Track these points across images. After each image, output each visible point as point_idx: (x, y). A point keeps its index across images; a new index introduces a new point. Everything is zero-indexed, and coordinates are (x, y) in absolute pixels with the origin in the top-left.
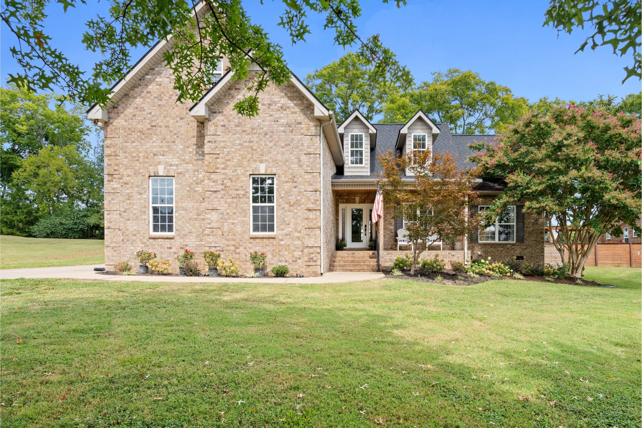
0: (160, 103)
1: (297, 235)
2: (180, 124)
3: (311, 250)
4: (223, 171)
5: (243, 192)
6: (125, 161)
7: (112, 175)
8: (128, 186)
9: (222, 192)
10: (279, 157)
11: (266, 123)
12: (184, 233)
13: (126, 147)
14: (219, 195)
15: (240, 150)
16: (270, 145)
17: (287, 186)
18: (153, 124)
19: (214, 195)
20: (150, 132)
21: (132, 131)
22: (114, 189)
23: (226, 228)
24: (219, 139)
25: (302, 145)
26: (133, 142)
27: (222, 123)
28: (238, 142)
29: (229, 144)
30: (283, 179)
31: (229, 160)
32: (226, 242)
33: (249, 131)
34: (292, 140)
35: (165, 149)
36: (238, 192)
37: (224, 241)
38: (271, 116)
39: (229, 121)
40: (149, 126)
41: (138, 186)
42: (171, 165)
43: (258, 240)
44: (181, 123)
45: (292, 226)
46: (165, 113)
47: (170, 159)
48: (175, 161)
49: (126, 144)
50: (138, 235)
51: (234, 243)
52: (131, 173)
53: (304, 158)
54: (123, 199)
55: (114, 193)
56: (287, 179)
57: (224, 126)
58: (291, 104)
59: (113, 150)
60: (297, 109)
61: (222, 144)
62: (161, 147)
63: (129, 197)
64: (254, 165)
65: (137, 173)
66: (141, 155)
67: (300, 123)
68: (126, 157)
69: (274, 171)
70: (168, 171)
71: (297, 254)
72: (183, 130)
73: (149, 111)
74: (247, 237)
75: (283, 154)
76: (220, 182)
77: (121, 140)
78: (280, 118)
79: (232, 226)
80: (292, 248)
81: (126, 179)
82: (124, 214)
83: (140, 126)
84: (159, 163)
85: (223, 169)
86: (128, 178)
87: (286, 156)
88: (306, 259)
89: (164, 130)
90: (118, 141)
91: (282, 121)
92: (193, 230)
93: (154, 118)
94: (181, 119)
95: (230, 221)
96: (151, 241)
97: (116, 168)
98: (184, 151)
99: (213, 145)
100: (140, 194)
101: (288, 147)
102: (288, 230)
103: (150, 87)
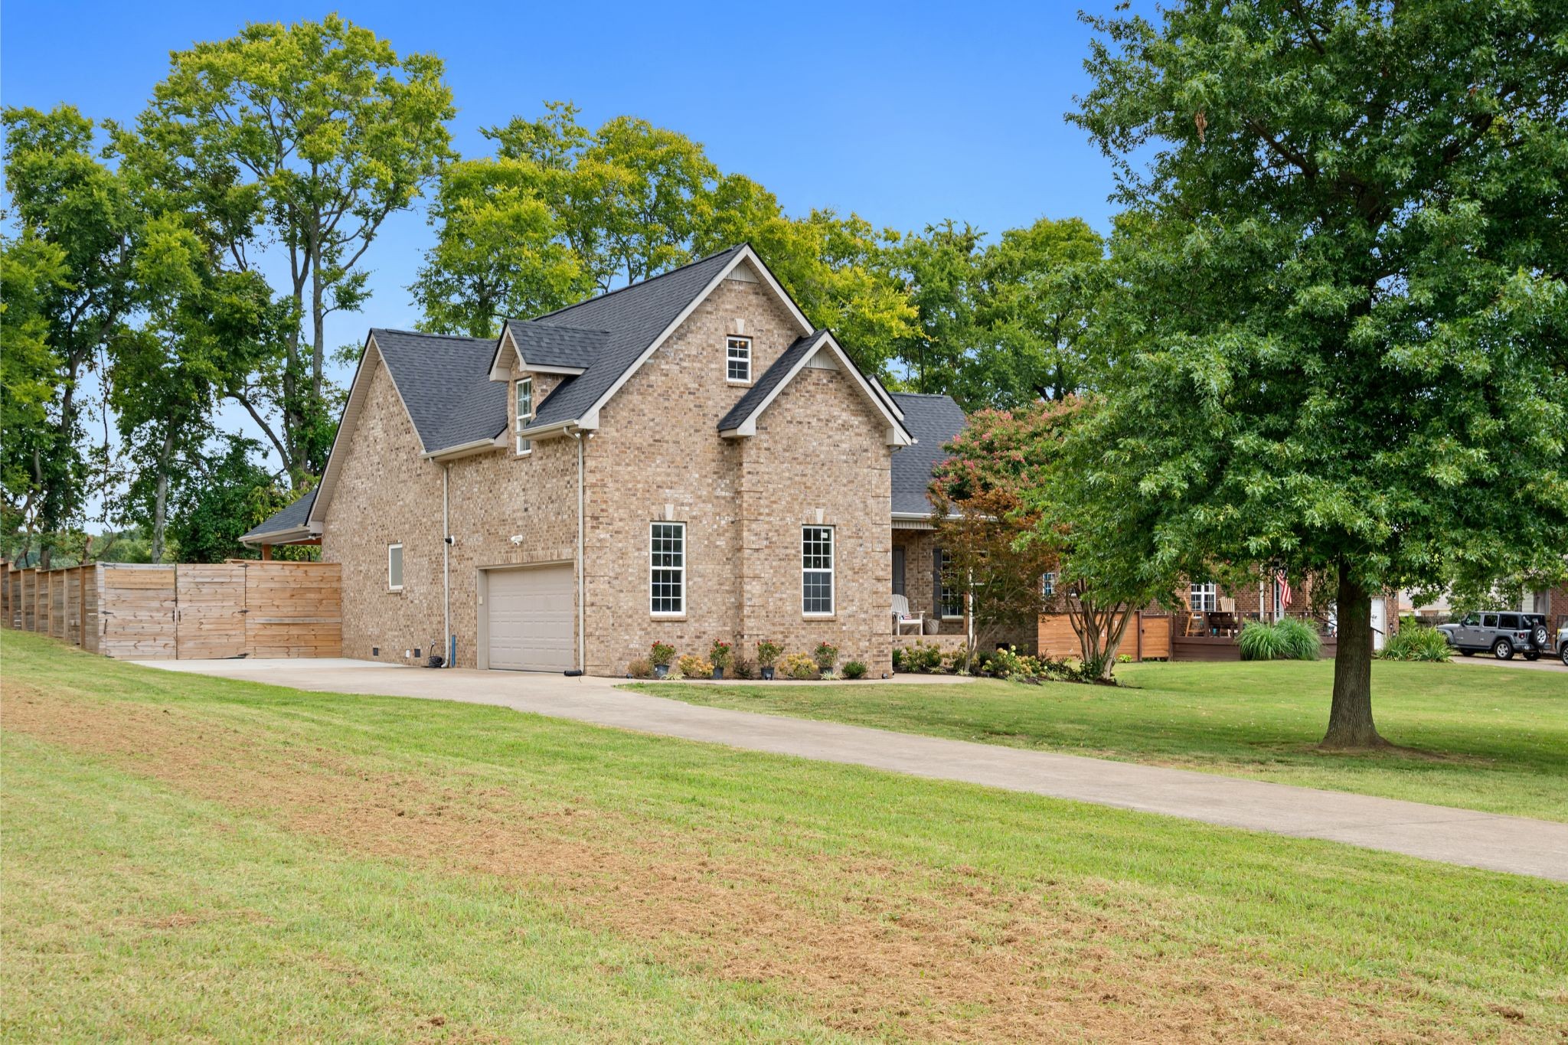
0: (667, 404)
1: (863, 616)
2: (695, 439)
3: (881, 639)
4: (767, 519)
5: (793, 552)
6: (617, 496)
7: (597, 518)
8: (621, 536)
9: (767, 551)
10: (840, 499)
11: (824, 448)
12: (700, 612)
13: (618, 472)
14: (762, 556)
15: (789, 487)
16: (829, 481)
17: (850, 543)
18: (657, 437)
19: (756, 555)
20: (652, 450)
21: (626, 447)
22: (600, 540)
23: (771, 607)
24: (762, 469)
25: (870, 482)
26: (628, 465)
27: (765, 445)
28: (787, 474)
29: (775, 478)
30: (846, 533)
31: (774, 502)
32: (773, 629)
33: (801, 458)
34: (857, 474)
35: (675, 479)
36: (788, 551)
37: (769, 627)
38: (830, 437)
39: (776, 442)
40: (651, 441)
41: (635, 537)
42: (682, 504)
43: (813, 625)
44: (697, 438)
45: (857, 603)
46: (674, 421)
47: (679, 493)
48: (688, 498)
49: (617, 468)
50: (636, 617)
51: (782, 629)
52: (625, 516)
53: (871, 502)
54: (613, 557)
55: (600, 548)
56: (849, 533)
57: (768, 449)
58: (855, 421)
59: (598, 476)
60: (864, 429)
61: (766, 477)
62: (668, 475)
63: (623, 554)
64: (807, 512)
65: (633, 516)
66: (639, 486)
67: (866, 451)
68: (618, 490)
69: (835, 521)
70: (679, 514)
71: (864, 644)
72: (698, 449)
73: (651, 416)
74: (799, 620)
75: (845, 494)
76: (763, 535)
77: (610, 460)
78: (841, 441)
79: (780, 603)
80: (857, 636)
81: (618, 525)
82: (615, 582)
83: (637, 440)
84: (666, 500)
85: (768, 515)
86: (621, 524)
87: (849, 499)
88: (875, 652)
89: (672, 448)
90: (607, 462)
91: (844, 446)
92: (714, 608)
93: (658, 428)
94: (697, 431)
95: (777, 595)
96: (654, 625)
97: (604, 506)
98: (699, 481)
99: (755, 479)
100: (639, 549)
101: (851, 486)
102: (852, 609)
103: (652, 378)
